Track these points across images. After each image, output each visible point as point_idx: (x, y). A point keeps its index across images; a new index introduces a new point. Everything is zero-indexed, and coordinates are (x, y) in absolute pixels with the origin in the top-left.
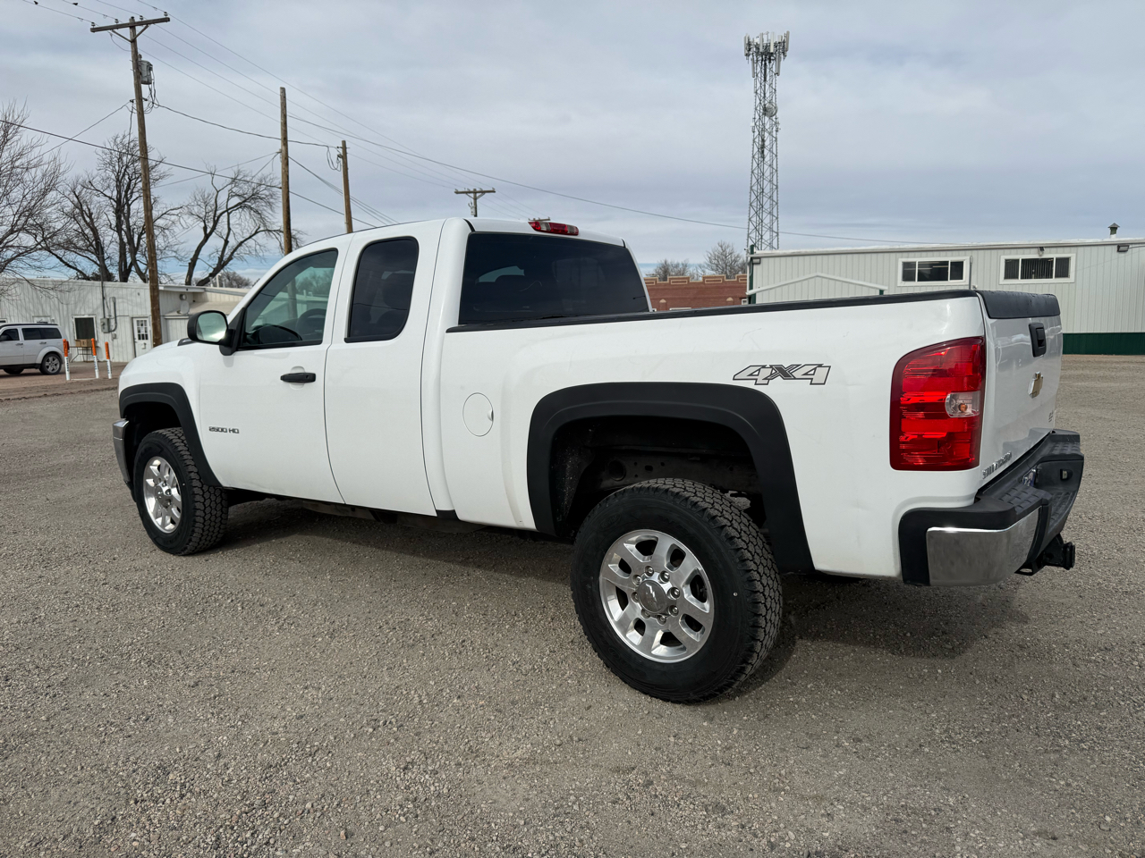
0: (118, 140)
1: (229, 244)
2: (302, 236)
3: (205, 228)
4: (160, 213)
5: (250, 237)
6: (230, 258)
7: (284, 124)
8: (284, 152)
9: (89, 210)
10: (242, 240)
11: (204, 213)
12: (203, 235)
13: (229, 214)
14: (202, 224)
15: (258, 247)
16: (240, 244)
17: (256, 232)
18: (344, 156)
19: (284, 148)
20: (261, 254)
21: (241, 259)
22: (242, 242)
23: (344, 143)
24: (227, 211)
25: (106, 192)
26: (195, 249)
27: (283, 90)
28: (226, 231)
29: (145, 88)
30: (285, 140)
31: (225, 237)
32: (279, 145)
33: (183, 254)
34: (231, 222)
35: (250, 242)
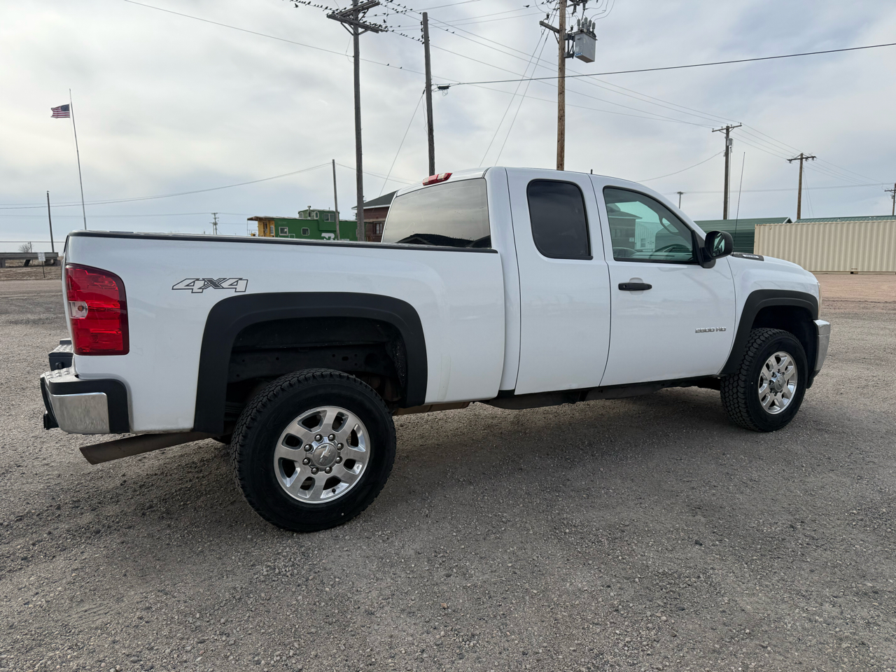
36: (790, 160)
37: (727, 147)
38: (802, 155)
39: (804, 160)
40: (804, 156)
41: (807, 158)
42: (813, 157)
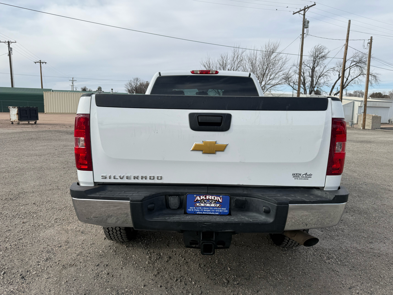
0: (316, 47)
1: (348, 80)
2: (378, 75)
3: (339, 75)
4: (326, 70)
5: (357, 77)
6: (347, 85)
7: (348, 34)
8: (346, 45)
9: (304, 71)
10: (353, 78)
11: (339, 69)
12: (338, 77)
13: (350, 69)
14: (338, 73)
15: (359, 81)
16: (352, 80)
17: (359, 75)
18: (371, 43)
19: (346, 43)
20: (360, 83)
21: (351, 85)
22: (353, 79)
23: (372, 37)
24: (350, 67)
25: (308, 65)
26: (335, 82)
27: (350, 21)
28: (348, 75)
29: (305, 29)
30: (347, 40)
31: (347, 78)
32: (345, 42)
33: (329, 84)
34: (350, 72)
35: (356, 79)
36: (35, 63)
37: (10, 52)
38: (40, 61)
39: (42, 63)
40: (41, 62)
41: (43, 63)
42: (46, 63)
